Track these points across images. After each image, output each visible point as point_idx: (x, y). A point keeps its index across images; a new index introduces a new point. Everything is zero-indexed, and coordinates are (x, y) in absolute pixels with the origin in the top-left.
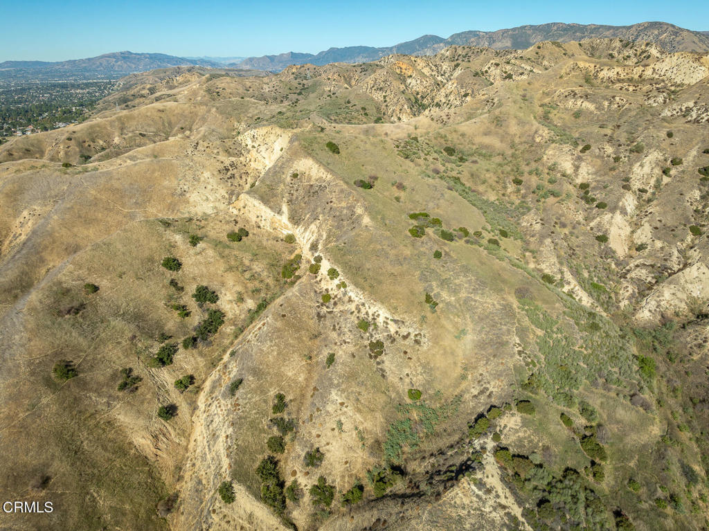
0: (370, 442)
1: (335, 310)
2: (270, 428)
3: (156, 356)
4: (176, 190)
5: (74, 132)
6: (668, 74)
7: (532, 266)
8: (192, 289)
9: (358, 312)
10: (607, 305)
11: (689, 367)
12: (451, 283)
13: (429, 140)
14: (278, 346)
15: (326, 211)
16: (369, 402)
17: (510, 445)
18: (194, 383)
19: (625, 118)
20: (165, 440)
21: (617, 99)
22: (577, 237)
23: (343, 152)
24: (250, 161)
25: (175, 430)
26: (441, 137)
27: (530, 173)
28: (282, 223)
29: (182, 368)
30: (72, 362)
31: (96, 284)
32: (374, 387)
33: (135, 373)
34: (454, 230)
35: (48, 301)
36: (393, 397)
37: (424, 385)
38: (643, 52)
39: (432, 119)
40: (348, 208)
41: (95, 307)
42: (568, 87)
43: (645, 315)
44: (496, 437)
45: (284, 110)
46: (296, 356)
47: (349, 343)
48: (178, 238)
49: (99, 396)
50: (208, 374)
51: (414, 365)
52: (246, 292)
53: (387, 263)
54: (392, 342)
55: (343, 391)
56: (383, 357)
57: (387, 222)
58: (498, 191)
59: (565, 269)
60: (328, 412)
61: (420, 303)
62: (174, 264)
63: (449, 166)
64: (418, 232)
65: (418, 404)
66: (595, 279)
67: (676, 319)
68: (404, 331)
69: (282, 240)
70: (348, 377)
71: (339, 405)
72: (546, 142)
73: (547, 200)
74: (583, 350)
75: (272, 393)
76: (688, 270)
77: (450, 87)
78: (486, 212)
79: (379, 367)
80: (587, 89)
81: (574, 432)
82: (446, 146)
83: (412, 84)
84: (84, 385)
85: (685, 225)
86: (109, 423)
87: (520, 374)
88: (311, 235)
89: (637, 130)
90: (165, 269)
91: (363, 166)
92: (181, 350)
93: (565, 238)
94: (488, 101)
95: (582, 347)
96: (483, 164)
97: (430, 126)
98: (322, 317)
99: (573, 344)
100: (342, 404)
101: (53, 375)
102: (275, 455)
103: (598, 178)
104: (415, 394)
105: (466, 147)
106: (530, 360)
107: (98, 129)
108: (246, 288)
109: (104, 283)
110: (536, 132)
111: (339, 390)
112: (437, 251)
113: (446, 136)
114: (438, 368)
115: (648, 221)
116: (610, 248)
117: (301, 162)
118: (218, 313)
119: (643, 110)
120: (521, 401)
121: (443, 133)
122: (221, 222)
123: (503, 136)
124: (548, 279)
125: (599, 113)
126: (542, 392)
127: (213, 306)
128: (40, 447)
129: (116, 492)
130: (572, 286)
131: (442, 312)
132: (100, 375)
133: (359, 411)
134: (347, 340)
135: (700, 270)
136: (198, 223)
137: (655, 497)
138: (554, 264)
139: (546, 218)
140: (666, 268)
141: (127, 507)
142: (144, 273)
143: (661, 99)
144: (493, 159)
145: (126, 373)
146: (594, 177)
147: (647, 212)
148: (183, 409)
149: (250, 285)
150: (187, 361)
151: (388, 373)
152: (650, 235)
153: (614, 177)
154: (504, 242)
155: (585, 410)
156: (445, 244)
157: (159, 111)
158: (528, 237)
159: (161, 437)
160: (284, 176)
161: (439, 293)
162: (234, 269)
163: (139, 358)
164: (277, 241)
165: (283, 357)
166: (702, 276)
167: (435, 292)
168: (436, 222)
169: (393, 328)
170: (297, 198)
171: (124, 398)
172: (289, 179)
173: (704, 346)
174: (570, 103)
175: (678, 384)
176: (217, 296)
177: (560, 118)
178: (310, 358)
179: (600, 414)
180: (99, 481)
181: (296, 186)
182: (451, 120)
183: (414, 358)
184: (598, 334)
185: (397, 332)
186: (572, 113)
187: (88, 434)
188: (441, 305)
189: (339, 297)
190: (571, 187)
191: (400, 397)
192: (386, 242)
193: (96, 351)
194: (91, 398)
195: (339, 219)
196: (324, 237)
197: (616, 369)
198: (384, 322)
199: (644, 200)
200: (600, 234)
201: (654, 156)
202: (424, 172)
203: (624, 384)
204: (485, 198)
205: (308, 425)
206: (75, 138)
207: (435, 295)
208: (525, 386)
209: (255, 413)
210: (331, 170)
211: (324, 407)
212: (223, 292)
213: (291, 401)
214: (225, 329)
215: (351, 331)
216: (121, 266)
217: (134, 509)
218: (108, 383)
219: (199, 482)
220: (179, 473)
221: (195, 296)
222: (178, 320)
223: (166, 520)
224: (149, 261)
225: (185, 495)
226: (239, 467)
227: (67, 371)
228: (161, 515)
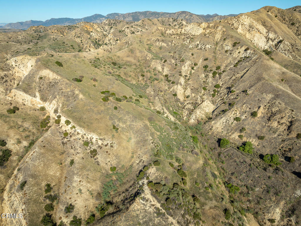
0: (96, 194)
1: (71, 139)
2: (44, 201)
6: (190, 31)
7: (152, 108)
9: (83, 138)
10: (180, 119)
11: (208, 137)
12: (123, 119)
13: (105, 59)
14: (43, 161)
15: (60, 93)
16: (93, 177)
17: (153, 180)
19: (177, 49)
21: (174, 41)
22: (167, 95)
23: (65, 66)
24: (15, 72)
26: (110, 58)
27: (147, 72)
28: (37, 102)
32: (95, 170)
34: (121, 97)
36: (104, 172)
37: (117, 164)
38: (180, 23)
39: (105, 50)
40: (71, 91)
42: (156, 37)
43: (192, 121)
44: (148, 178)
45: (31, 47)
46: (54, 164)
47: (80, 153)
51: (112, 157)
52: (22, 138)
53: (94, 115)
54: (101, 149)
55: (80, 175)
56: (97, 156)
57: (91, 96)
58: (136, 80)
59: (164, 108)
60: (74, 186)
61: (111, 130)
63: (115, 70)
64: (106, 99)
65: (115, 172)
66: (175, 110)
67: (202, 121)
68: (105, 143)
69: (38, 110)
70: (82, 169)
71: (78, 182)
72: (151, 59)
73: (154, 82)
74: (174, 137)
75: (43, 184)
76: (203, 103)
77: (110, 37)
78: (132, 89)
79: (96, 161)
80: (163, 38)
81: (175, 169)
82: (112, 62)
83: (93, 35)
85: (201, 87)
87: (153, 151)
88: (53, 106)
89: (181, 53)
91: (75, 71)
93: (163, 96)
94: (126, 43)
95: (173, 136)
96: (128, 69)
97: (104, 53)
98: (65, 144)
99: (170, 136)
100: (80, 181)
102: (49, 213)
103: (171, 72)
104: (113, 169)
105: (121, 62)
106: (156, 145)
108: (21, 136)
110: (147, 55)
111: (78, 175)
112: (115, 107)
113: (112, 58)
114: (122, 156)
115: (189, 87)
116: (178, 98)
117: (43, 71)
118: (7, 151)
119: (183, 45)
120: (155, 162)
121: (110, 56)
122: (2, 104)
123: (134, 57)
124: (159, 112)
125: (168, 47)
126: (162, 156)
127: (4, 148)
130: (167, 114)
131: (121, 132)
133: (89, 182)
134: (79, 152)
135: (207, 103)
137: (205, 187)
138: (160, 107)
139: (155, 89)
140: (197, 103)
143: (188, 41)
144: (132, 67)
146: (169, 72)
147: (188, 84)
149: (24, 134)
151: (100, 163)
152: (190, 92)
153: (176, 72)
154: (141, 100)
155: (178, 160)
156: (118, 103)
158: (150, 97)
160: (35, 79)
161: (118, 124)
162: (13, 128)
164: (35, 111)
165: (47, 166)
166: (208, 105)
167: (117, 124)
168: (113, 94)
169: (100, 142)
170: (43, 89)
172: (38, 80)
173: (212, 129)
174: (157, 43)
175: (206, 144)
176: (5, 142)
177: (155, 50)
178: (61, 164)
179: (182, 160)
181: (42, 83)
182: (113, 50)
183: (111, 153)
184: (178, 130)
185: (102, 144)
186: (159, 47)
188: (120, 129)
189: (72, 133)
190: (162, 76)
191: (107, 172)
192: (92, 105)
195: (67, 97)
196: (61, 106)
197: (185, 142)
198: (96, 140)
199: (187, 79)
200: (174, 93)
201: (188, 63)
202: (105, 73)
203: (189, 147)
204: (131, 83)
205: (65, 195)
207: (117, 125)
208: (155, 155)
209: (36, 196)
210: (60, 74)
211: (71, 185)
212: (9, 140)
213: (54, 186)
214: (13, 158)
215: (80, 147)
226: (31, 222)
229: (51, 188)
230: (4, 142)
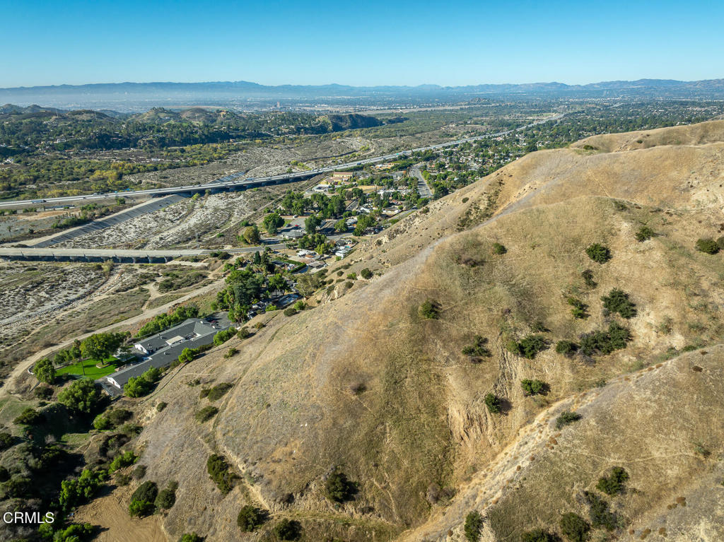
3: (520, 342)
5: (648, 135)
8: (606, 290)
18: (546, 395)
20: (479, 430)
25: (495, 428)
29: (541, 370)
30: (441, 305)
31: (506, 247)
33: (488, 346)
35: (457, 247)
41: (492, 267)
46: (682, 436)
48: (625, 226)
49: (444, 347)
50: (567, 395)
52: (681, 323)
62: (601, 254)
75: (612, 460)
84: (437, 330)
86: (438, 377)
90: (586, 256)
92: (552, 350)
101: (420, 308)
108: (684, 317)
109: (513, 248)
111: (716, 528)
118: (623, 331)
127: (622, 322)
128: (376, 360)
129: (405, 441)
132: (455, 329)
136: (667, 217)
141: (406, 463)
142: (560, 252)
145: (479, 341)
148: (518, 413)
149: (693, 317)
150: (551, 365)
159: (476, 423)
162: (680, 287)
163: (501, 334)
165: (659, 424)
171: (463, 363)
176: (635, 311)
178: (707, 454)
180: (398, 420)
187: (415, 375)
193: (466, 307)
194: (436, 345)
206: (646, 142)
209: (569, 468)
212: (647, 310)
213: (634, 491)
214: (623, 356)
216: (540, 237)
217: (409, 470)
218: (457, 341)
219: (474, 497)
220: (473, 473)
221: (605, 299)
222: (568, 317)
223: (430, 507)
224: (573, 241)
225: (459, 498)
226: (505, 510)
227: (432, 311)
228: (429, 498)
229: (622, 490)
230: (634, 308)
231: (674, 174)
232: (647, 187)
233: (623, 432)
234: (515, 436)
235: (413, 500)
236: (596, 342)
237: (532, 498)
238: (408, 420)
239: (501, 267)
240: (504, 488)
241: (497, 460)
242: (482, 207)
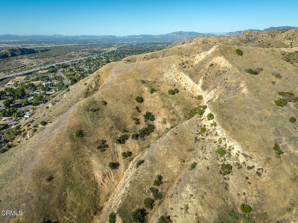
1: (206, 138)
2: (149, 192)
3: (119, 138)
4: (160, 72)
5: (147, 55)
8: (144, 112)
9: (220, 143)
14: (168, 149)
15: (222, 84)
16: (210, 201)
18: (131, 156)
20: (108, 178)
23: (245, 55)
24: (195, 60)
25: (114, 175)
28: (196, 88)
29: (128, 147)
30: (84, 131)
31: (107, 102)
32: (217, 193)
33: (107, 143)
35: (86, 105)
36: (229, 204)
37: (255, 205)
40: (236, 83)
41: (103, 111)
46: (176, 158)
47: (207, 159)
48: (146, 89)
49: (88, 148)
50: (138, 154)
51: (252, 189)
52: (168, 119)
53: (251, 118)
54: (239, 168)
55: (194, 188)
56: (230, 176)
57: (260, 94)
60: (181, 197)
61: (269, 149)
62: (141, 100)
64: (281, 103)
65: (247, 216)
68: (250, 163)
69: (195, 98)
70: (200, 181)
71: (189, 195)
75: (157, 173)
79: (225, 181)
84: (84, 142)
86: (88, 162)
88: (210, 96)
90: (136, 101)
91: (255, 62)
92: (130, 139)
98: (197, 140)
100: (192, 195)
101: (74, 134)
102: (147, 209)
104: (246, 208)
107: (155, 55)
108: (169, 117)
109: (109, 102)
111: (192, 186)
112: (292, 117)
114: (270, 197)
117: (217, 58)
118: (152, 126)
122: (168, 84)
127: (151, 123)
128: (56, 163)
129: (77, 195)
131: (285, 159)
132: (92, 140)
133: (202, 204)
134: (207, 158)
136: (158, 84)
141: (79, 204)
142: (127, 101)
145: (102, 142)
148: (122, 166)
149: (171, 117)
150: (131, 144)
151: (230, 188)
157: (179, 48)
159: (107, 176)
160: (205, 65)
161: (286, 145)
162: (166, 107)
163: (111, 137)
164: (192, 98)
165: (168, 156)
167: (284, 144)
169: (242, 159)
170: (209, 77)
171: (97, 153)
172: (208, 67)
176: (154, 118)
178: (184, 161)
180: (72, 186)
181: (210, 71)
183: (253, 184)
185: (244, 163)
187: (77, 164)
188: (285, 154)
189: (210, 131)
191: (234, 206)
192: (254, 105)
193: (95, 129)
194: (85, 149)
195: (229, 89)
196: (217, 98)
198: (236, 154)
205: (169, 199)
206: (146, 58)
207: (282, 146)
209: (144, 181)
210: (233, 63)
211: (180, 193)
212: (158, 117)
213: (165, 182)
214: (153, 135)
215: (211, 153)
216: (119, 96)
217: (81, 207)
218: (94, 144)
219: (111, 206)
220: (108, 197)
221: (144, 116)
222: (134, 125)
223: (93, 218)
224: (130, 96)
225: (105, 209)
226: (124, 207)
227: (80, 134)
228: (92, 214)
229: (162, 183)
230: (154, 117)
231: (157, 69)
232: (150, 74)
233: (158, 162)
234: (123, 176)
235: (85, 218)
236: (144, 132)
237: (133, 198)
238: (77, 185)
239: (106, 110)
240: (122, 198)
241: (117, 188)
242: (93, 86)
